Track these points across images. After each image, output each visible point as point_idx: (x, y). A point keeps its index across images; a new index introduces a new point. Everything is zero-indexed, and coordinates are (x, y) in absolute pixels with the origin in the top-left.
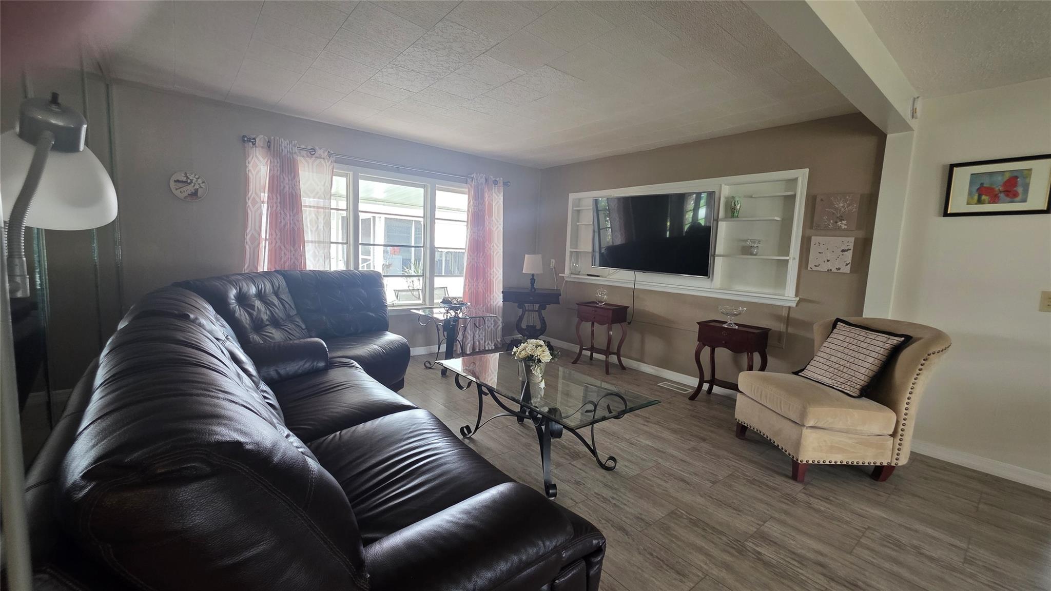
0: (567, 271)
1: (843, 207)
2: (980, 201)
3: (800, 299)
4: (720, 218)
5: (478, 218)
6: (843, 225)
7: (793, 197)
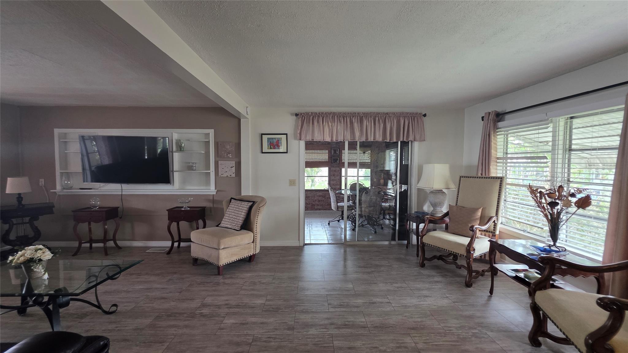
1: (229, 148)
3: (217, 190)
4: (174, 150)
6: (230, 156)
7: (209, 142)
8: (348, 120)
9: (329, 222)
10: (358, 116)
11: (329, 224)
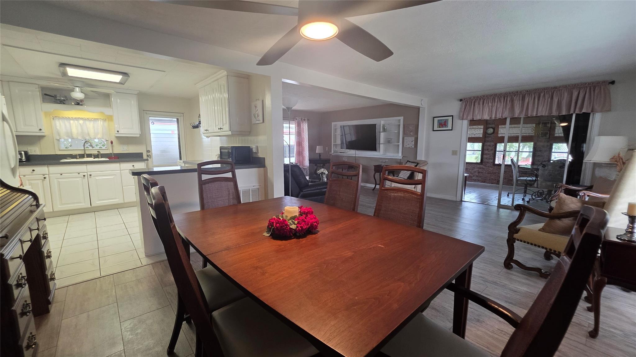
0: (332, 152)
1: (411, 128)
2: (440, 127)
3: (403, 156)
4: (381, 131)
5: (299, 134)
6: (411, 133)
7: (399, 125)
8: (509, 99)
9: (508, 194)
10: (520, 94)
11: (508, 195)
